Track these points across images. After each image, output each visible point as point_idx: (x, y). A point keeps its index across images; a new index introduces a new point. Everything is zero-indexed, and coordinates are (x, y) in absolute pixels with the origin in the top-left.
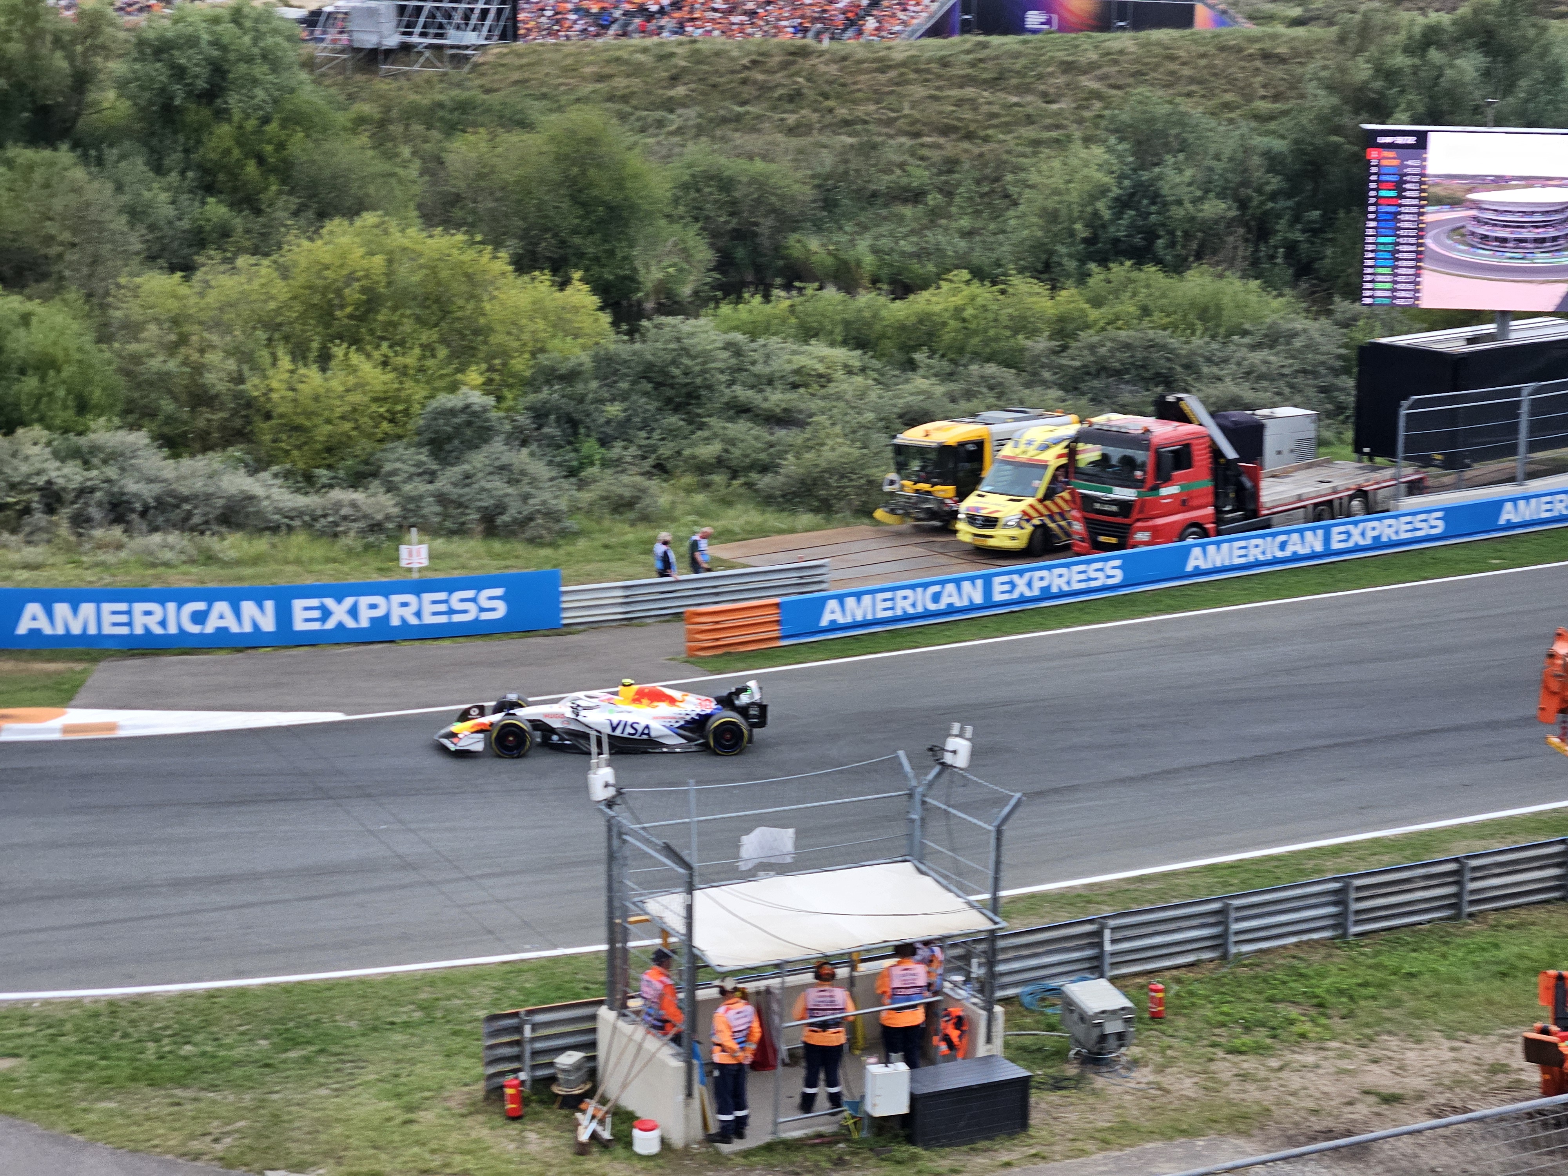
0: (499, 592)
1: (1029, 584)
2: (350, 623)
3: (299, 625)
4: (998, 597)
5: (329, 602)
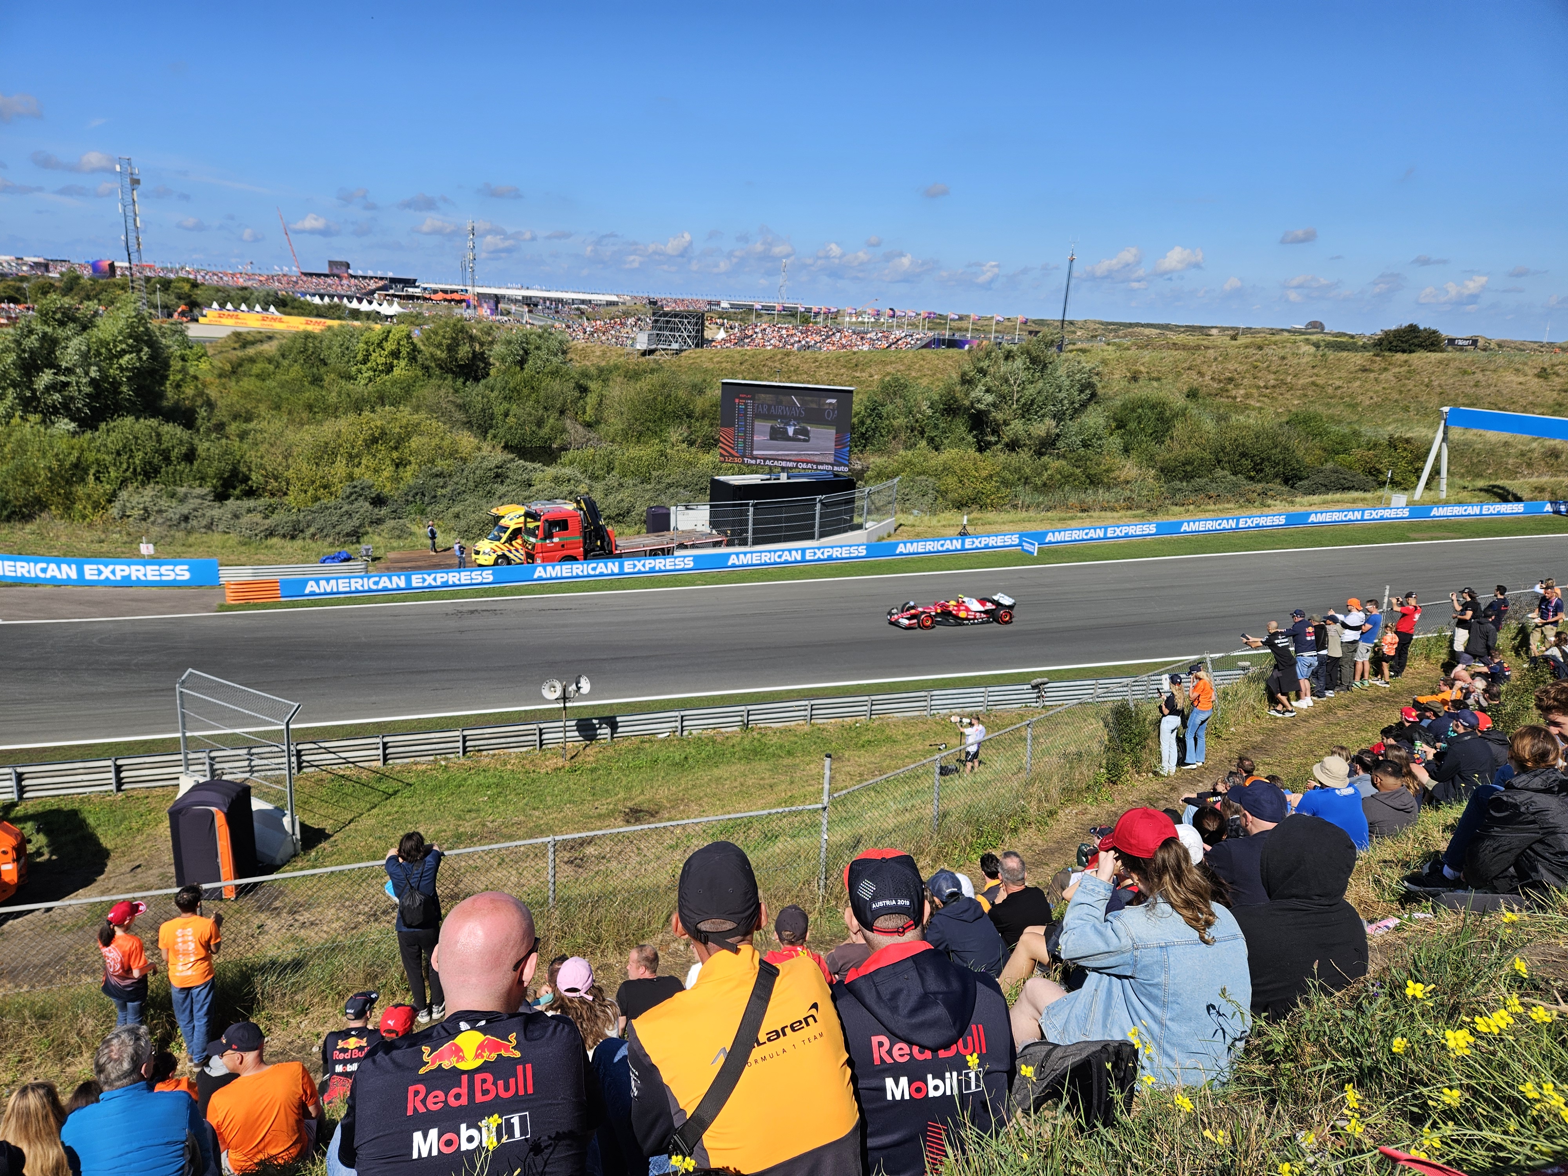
0: (186, 567)
1: (435, 579)
2: (112, 577)
3: (88, 577)
4: (414, 585)
5: (102, 567)
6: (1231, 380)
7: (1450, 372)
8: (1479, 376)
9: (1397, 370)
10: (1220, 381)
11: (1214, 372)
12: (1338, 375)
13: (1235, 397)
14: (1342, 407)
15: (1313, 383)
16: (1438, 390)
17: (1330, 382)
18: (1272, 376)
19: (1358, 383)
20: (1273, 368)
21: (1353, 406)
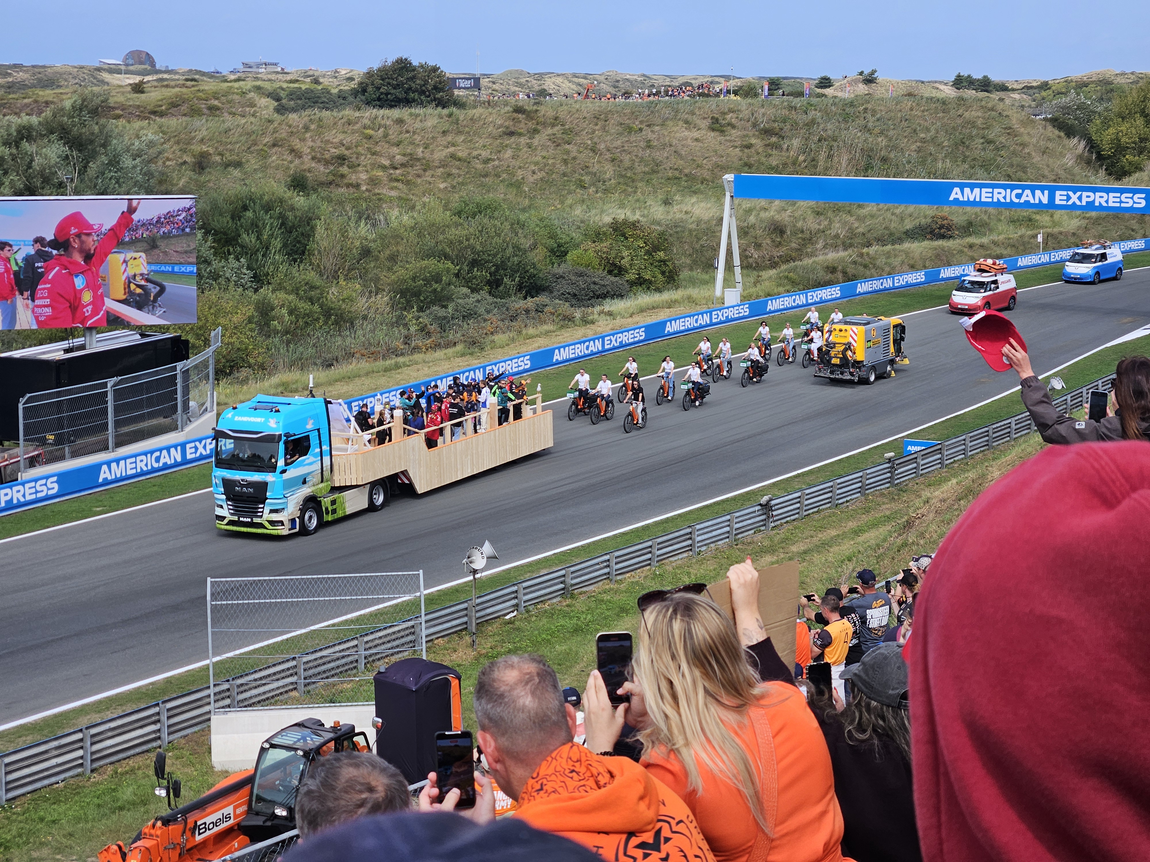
6: (342, 159)
7: (613, 130)
8: (648, 133)
9: (549, 131)
10: (327, 163)
11: (312, 148)
12: (481, 142)
13: (357, 186)
14: (502, 188)
15: (453, 156)
16: (608, 156)
17: (475, 153)
18: (395, 150)
19: (509, 153)
20: (393, 136)
21: (517, 185)
